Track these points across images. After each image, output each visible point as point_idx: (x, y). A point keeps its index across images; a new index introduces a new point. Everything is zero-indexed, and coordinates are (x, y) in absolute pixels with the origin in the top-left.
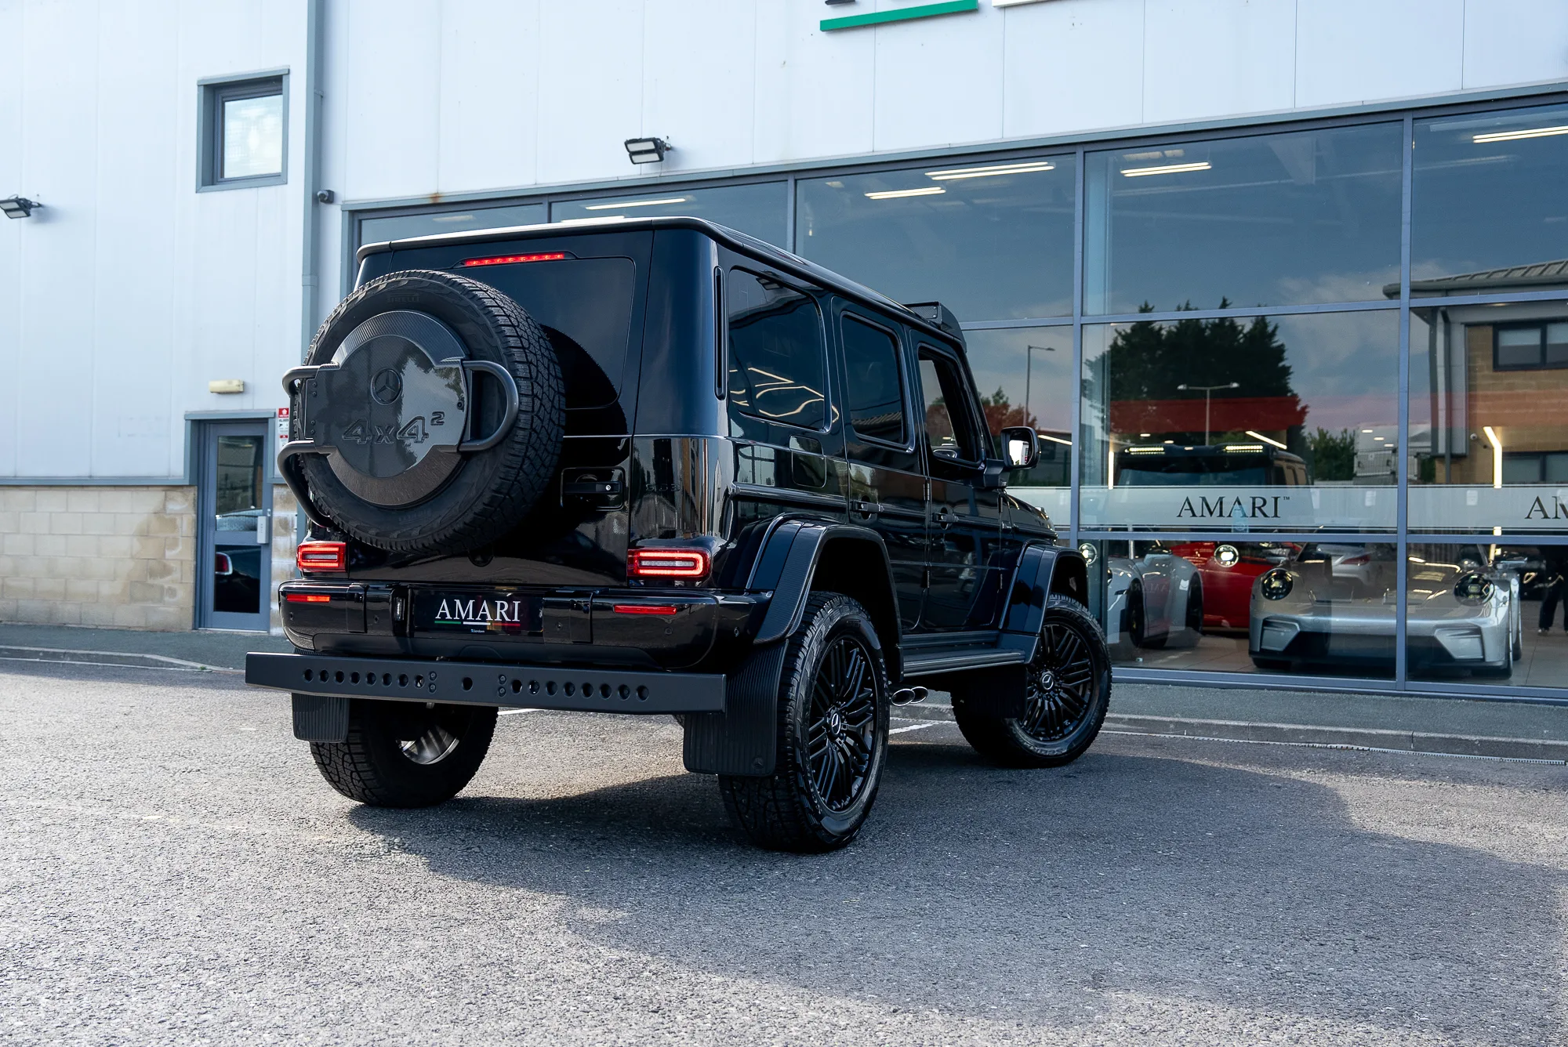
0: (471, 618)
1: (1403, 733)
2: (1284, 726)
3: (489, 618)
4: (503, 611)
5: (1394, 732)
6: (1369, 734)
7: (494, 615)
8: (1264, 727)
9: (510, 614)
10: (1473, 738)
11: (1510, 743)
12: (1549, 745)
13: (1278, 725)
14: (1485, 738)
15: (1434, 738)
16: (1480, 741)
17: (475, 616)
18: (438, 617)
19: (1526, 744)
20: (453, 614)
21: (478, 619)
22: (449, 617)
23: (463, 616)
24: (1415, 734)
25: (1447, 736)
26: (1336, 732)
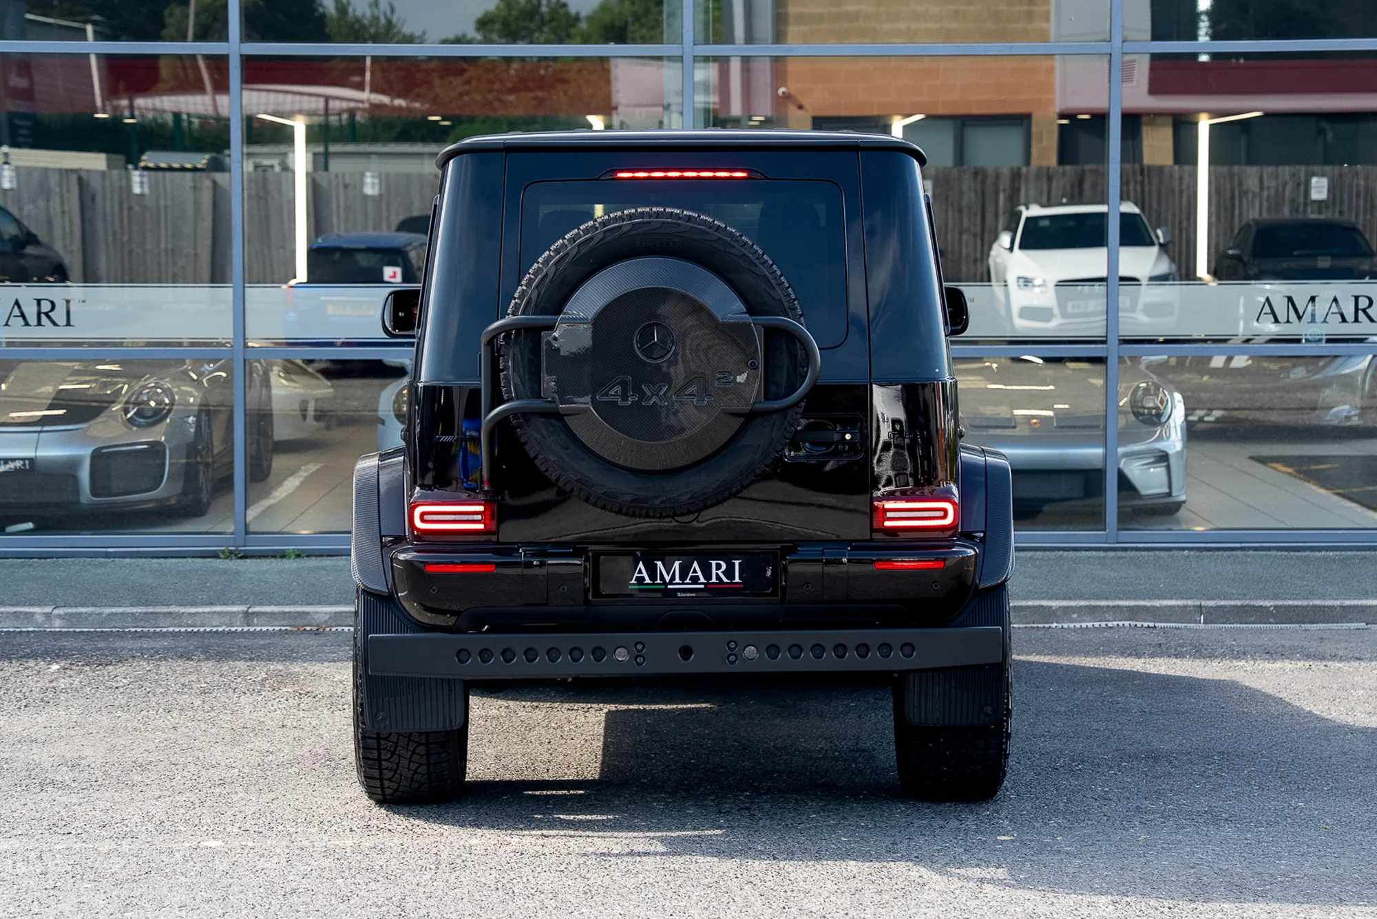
0: (677, 580)
1: (1190, 603)
2: (1055, 604)
3: (702, 580)
4: (719, 572)
5: (1181, 603)
6: (1152, 606)
7: (708, 576)
8: (1029, 607)
9: (729, 573)
10: (1267, 603)
11: (1307, 606)
12: (1349, 607)
13: (1045, 603)
14: (1280, 603)
15: (1225, 606)
16: (1276, 607)
17: (683, 577)
18: (633, 581)
19: (1324, 607)
20: (653, 576)
21: (688, 581)
22: (648, 580)
23: (667, 579)
24: (1203, 603)
25: (1239, 603)
26: (1114, 607)
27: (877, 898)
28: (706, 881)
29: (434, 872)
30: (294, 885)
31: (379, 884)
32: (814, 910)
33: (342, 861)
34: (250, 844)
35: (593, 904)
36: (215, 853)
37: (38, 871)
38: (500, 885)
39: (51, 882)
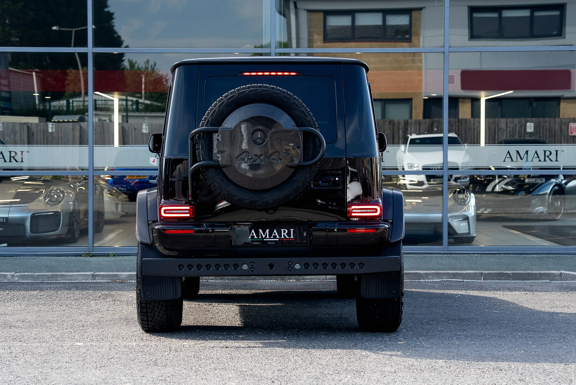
0: (268, 237)
1: (477, 272)
2: (422, 272)
3: (278, 237)
4: (285, 234)
5: (474, 272)
6: (462, 273)
7: (280, 236)
8: (411, 273)
9: (289, 234)
10: (509, 272)
11: (525, 273)
12: (542, 273)
13: (418, 272)
14: (514, 272)
15: (492, 273)
16: (512, 273)
17: (270, 236)
18: (250, 238)
19: (532, 273)
20: (258, 235)
21: (272, 237)
22: (256, 237)
23: (264, 236)
24: (483, 272)
25: (497, 272)
26: (446, 273)
27: (348, 360)
28: (279, 355)
29: (168, 352)
30: (112, 356)
31: (146, 356)
32: (323, 363)
33: (131, 349)
34: (94, 344)
35: (233, 362)
36: (80, 347)
37: (9, 352)
38: (195, 356)
39: (14, 355)
